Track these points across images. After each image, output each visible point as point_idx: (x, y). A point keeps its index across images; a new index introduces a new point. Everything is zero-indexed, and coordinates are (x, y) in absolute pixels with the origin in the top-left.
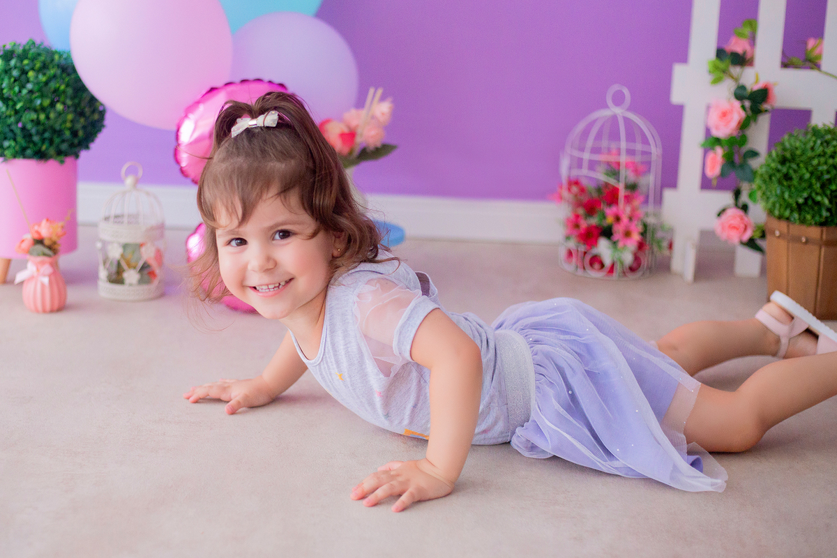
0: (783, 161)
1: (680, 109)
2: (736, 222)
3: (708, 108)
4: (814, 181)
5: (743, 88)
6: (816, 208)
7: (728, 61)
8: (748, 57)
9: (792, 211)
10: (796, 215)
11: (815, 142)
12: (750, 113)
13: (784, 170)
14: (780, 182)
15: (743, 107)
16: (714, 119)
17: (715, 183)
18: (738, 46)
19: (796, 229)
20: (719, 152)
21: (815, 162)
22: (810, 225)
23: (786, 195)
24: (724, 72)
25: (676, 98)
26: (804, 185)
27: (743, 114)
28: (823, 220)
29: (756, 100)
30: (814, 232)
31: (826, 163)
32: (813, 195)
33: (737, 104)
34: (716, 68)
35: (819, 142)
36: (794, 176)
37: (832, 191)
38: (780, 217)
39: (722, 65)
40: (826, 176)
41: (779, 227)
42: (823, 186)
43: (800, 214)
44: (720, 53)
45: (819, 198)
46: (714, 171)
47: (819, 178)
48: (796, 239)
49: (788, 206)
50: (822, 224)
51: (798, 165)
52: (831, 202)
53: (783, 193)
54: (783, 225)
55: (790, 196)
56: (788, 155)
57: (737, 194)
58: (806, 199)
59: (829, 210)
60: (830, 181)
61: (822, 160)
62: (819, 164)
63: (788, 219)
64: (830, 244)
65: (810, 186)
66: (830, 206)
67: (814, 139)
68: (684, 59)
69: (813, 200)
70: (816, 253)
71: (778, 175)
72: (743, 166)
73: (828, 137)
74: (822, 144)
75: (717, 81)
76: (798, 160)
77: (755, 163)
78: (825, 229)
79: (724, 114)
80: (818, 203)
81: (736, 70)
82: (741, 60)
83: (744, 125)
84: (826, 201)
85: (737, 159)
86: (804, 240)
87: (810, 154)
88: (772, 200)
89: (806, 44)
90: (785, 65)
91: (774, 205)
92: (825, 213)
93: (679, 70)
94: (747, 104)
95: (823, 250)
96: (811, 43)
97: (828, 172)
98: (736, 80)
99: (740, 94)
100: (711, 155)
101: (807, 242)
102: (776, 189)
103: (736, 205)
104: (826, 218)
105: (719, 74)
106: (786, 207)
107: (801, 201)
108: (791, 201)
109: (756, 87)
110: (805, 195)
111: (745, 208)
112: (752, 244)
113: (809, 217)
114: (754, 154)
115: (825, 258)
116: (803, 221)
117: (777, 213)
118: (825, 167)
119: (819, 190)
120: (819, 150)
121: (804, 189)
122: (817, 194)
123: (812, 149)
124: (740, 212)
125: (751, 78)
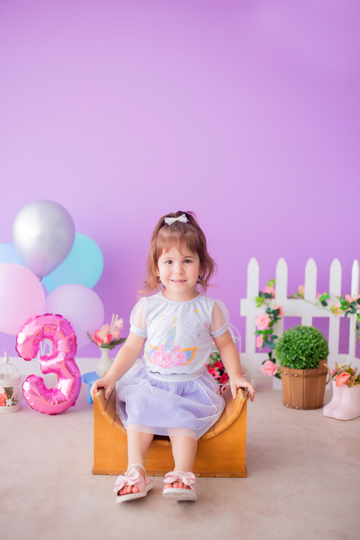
0: (286, 342)
1: (244, 318)
2: (269, 367)
3: (257, 317)
4: (298, 350)
5: (269, 309)
6: (300, 361)
7: (263, 297)
8: (273, 295)
9: (290, 363)
10: (292, 365)
11: (298, 333)
12: (273, 319)
13: (286, 346)
14: (284, 351)
15: (270, 317)
16: (258, 322)
17: (260, 350)
18: (268, 291)
19: (293, 371)
20: (262, 336)
21: (299, 342)
22: (299, 369)
23: (287, 357)
24: (262, 302)
25: (243, 313)
26: (295, 352)
27: (270, 320)
28: (303, 367)
29: (275, 314)
30: (301, 372)
31: (303, 342)
32: (299, 356)
33: (268, 315)
34: (258, 301)
35: (300, 333)
36: (290, 348)
37: (306, 354)
38: (286, 366)
39: (261, 299)
40: (304, 348)
41: (286, 370)
42: (302, 352)
43: (294, 365)
44: (260, 294)
45: (301, 358)
46: (260, 345)
47: (301, 349)
48: (293, 375)
49: (288, 361)
50: (304, 368)
51: (292, 343)
52: (306, 359)
53: (286, 355)
54: (287, 369)
55: (289, 357)
56: (287, 339)
57: (270, 354)
58: (296, 358)
59: (306, 362)
60: (305, 350)
61: (302, 341)
62: (300, 343)
63: (289, 367)
64: (307, 376)
65: (297, 352)
66: (306, 360)
67: (298, 332)
68: (245, 296)
69: (299, 358)
70: (302, 381)
71: (284, 348)
72: (271, 342)
73: (304, 331)
74: (301, 334)
75: (259, 306)
76: (292, 341)
77: (276, 341)
78: (305, 370)
79: (262, 320)
80: (301, 360)
81: (268, 301)
82: (270, 296)
83: (271, 325)
84: (304, 359)
85: (269, 339)
86: (296, 375)
87: (296, 339)
88: (282, 359)
89: (298, 288)
90: (290, 297)
91: (283, 360)
92: (304, 364)
93: (243, 302)
94: (272, 315)
95: (305, 379)
96: (300, 288)
97: (304, 346)
98: (268, 305)
99: (268, 311)
100: (258, 338)
101: (297, 376)
102: (283, 354)
103: (270, 360)
104: (305, 366)
105: (259, 303)
106: (288, 362)
107: (294, 359)
108: (289, 359)
109: (276, 308)
110: (295, 356)
111: (274, 361)
112: (277, 376)
113: (297, 365)
114: (276, 337)
115: (306, 382)
116: (295, 368)
117: (284, 364)
118: (303, 344)
119: (301, 354)
120: (300, 336)
121: (295, 354)
122: (300, 356)
123: (297, 336)
124: (271, 362)
125: (274, 304)
